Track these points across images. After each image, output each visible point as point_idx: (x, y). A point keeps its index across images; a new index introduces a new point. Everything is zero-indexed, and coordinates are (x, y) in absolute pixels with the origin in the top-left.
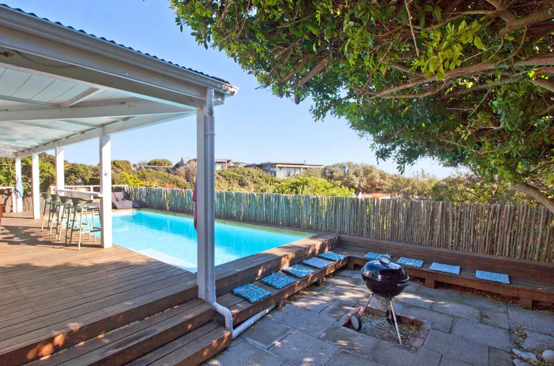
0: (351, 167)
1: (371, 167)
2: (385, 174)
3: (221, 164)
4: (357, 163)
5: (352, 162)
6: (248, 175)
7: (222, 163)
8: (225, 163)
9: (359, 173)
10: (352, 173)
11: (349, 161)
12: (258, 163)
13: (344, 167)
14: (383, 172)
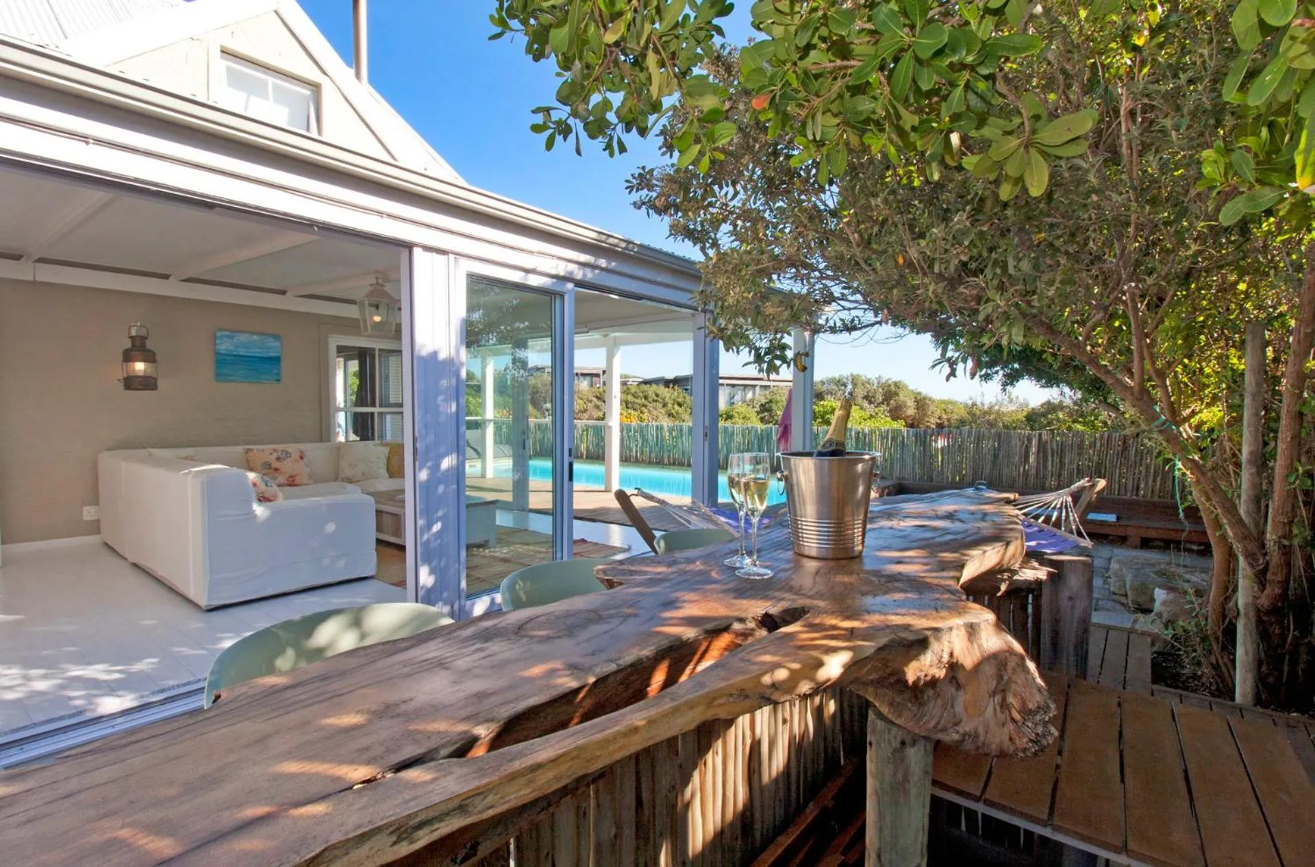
0: (859, 385)
1: (896, 384)
2: (925, 398)
3: (588, 378)
4: (869, 377)
5: (861, 373)
6: (656, 401)
7: (591, 375)
8: (597, 375)
9: (874, 397)
10: (860, 396)
11: (855, 372)
12: (670, 375)
13: (845, 385)
14: (919, 394)
